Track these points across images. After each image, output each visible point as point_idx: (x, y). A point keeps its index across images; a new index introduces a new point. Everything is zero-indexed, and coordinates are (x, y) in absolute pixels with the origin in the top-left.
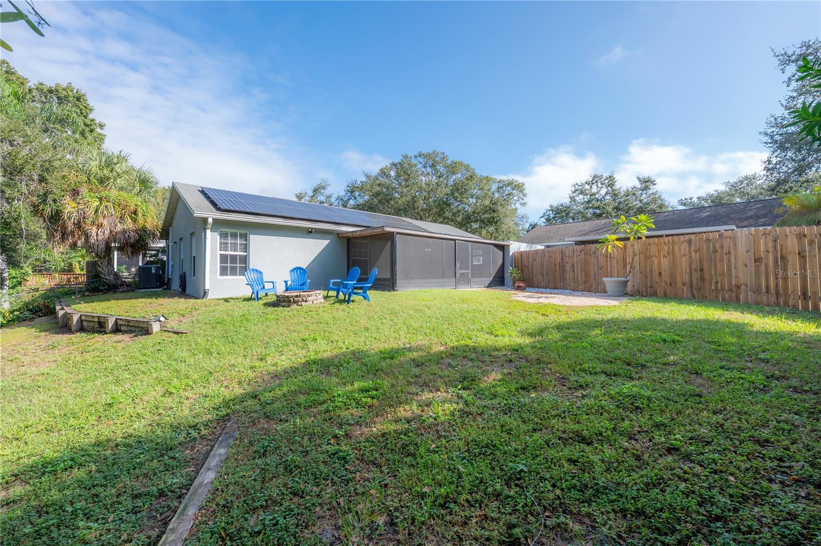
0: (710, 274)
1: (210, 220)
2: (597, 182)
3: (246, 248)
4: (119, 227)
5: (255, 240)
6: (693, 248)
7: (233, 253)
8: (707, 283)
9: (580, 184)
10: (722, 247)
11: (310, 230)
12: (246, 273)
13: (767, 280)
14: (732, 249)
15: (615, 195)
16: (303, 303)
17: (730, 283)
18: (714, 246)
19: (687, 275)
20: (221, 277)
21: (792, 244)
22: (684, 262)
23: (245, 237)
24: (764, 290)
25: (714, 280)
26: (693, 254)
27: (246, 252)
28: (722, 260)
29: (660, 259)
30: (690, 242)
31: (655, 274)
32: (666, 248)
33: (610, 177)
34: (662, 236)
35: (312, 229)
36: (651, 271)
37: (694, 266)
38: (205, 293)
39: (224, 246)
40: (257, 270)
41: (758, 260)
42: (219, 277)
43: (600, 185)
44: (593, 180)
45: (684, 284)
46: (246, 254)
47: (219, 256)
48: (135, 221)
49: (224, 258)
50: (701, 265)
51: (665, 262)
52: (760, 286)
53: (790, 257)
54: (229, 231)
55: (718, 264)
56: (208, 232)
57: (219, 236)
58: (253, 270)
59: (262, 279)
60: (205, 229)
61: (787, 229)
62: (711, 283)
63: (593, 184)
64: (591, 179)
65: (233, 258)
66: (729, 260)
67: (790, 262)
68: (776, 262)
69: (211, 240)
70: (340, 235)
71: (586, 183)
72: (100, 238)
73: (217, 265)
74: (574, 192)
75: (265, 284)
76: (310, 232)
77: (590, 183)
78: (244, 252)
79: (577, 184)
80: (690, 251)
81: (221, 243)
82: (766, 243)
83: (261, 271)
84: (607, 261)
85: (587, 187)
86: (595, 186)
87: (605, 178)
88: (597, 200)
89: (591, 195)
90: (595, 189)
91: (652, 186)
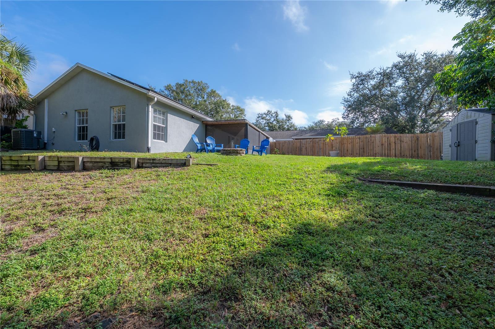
0: (367, 150)
1: (156, 99)
2: (269, 114)
5: (170, 118)
6: (361, 140)
8: (365, 153)
10: (371, 140)
13: (385, 151)
14: (374, 141)
15: (278, 122)
17: (373, 153)
18: (368, 140)
19: (358, 150)
21: (392, 139)
22: (357, 146)
24: (384, 154)
25: (368, 152)
26: (361, 143)
28: (371, 145)
29: (347, 144)
30: (360, 138)
31: (345, 150)
32: (350, 140)
33: (276, 112)
36: (344, 150)
37: (361, 147)
41: (382, 145)
43: (270, 116)
45: (357, 154)
46: (165, 126)
49: (154, 127)
50: (363, 146)
51: (350, 146)
52: (383, 153)
53: (392, 144)
54: (158, 109)
55: (370, 146)
61: (391, 135)
62: (366, 153)
64: (267, 112)
65: (159, 128)
66: (373, 145)
67: (392, 145)
68: (388, 144)
70: (204, 122)
71: (264, 114)
74: (258, 118)
76: (193, 118)
77: (267, 114)
79: (260, 114)
80: (359, 142)
82: (385, 139)
84: (324, 146)
85: (264, 116)
86: (268, 116)
87: (273, 112)
88: (271, 123)
89: (268, 120)
90: (268, 118)
91: (291, 120)
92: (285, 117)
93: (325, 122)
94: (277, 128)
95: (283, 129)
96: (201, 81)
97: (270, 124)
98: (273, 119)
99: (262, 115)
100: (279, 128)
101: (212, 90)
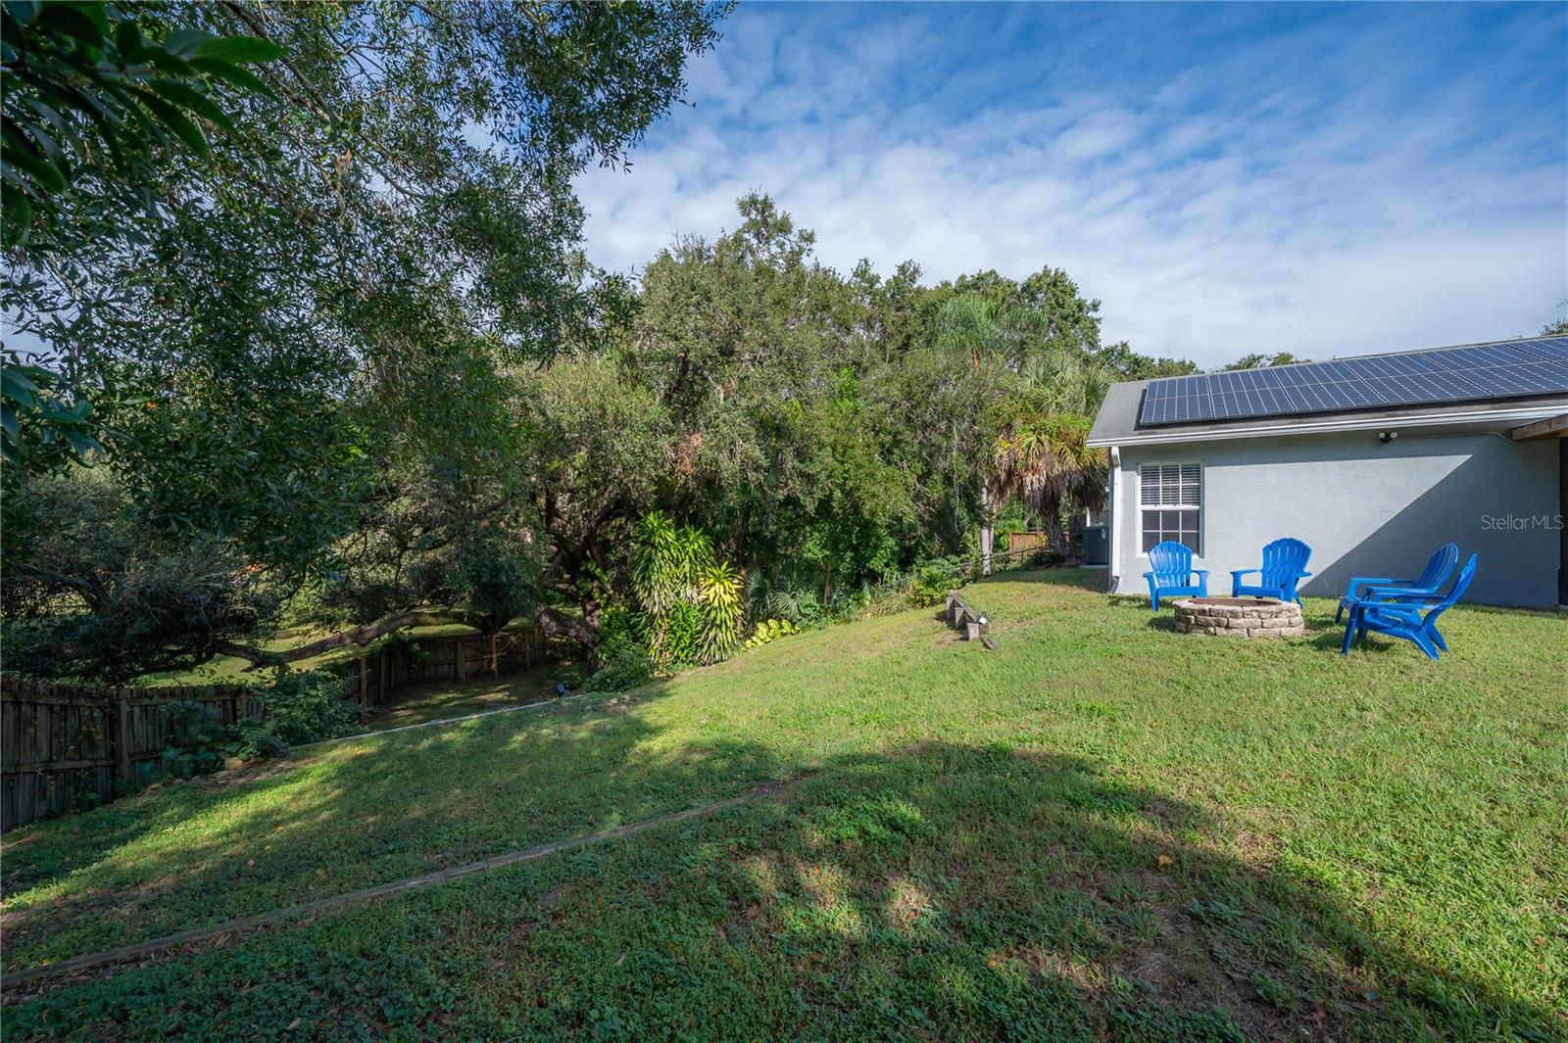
1: (1115, 451)
3: (1197, 495)
4: (1058, 469)
5: (1217, 479)
7: (1170, 507)
16: (1221, 631)
20: (1146, 554)
23: (1195, 473)
27: (1198, 503)
35: (1388, 432)
38: (1112, 581)
39: (1149, 495)
42: (1140, 554)
46: (1197, 507)
47: (1140, 515)
48: (1079, 456)
49: (1150, 519)
54: (1160, 464)
56: (1117, 473)
57: (1140, 477)
65: (1171, 518)
69: (1124, 486)
70: (1517, 435)
72: (1036, 485)
73: (1136, 532)
76: (1385, 441)
78: (1194, 504)
81: (1143, 489)
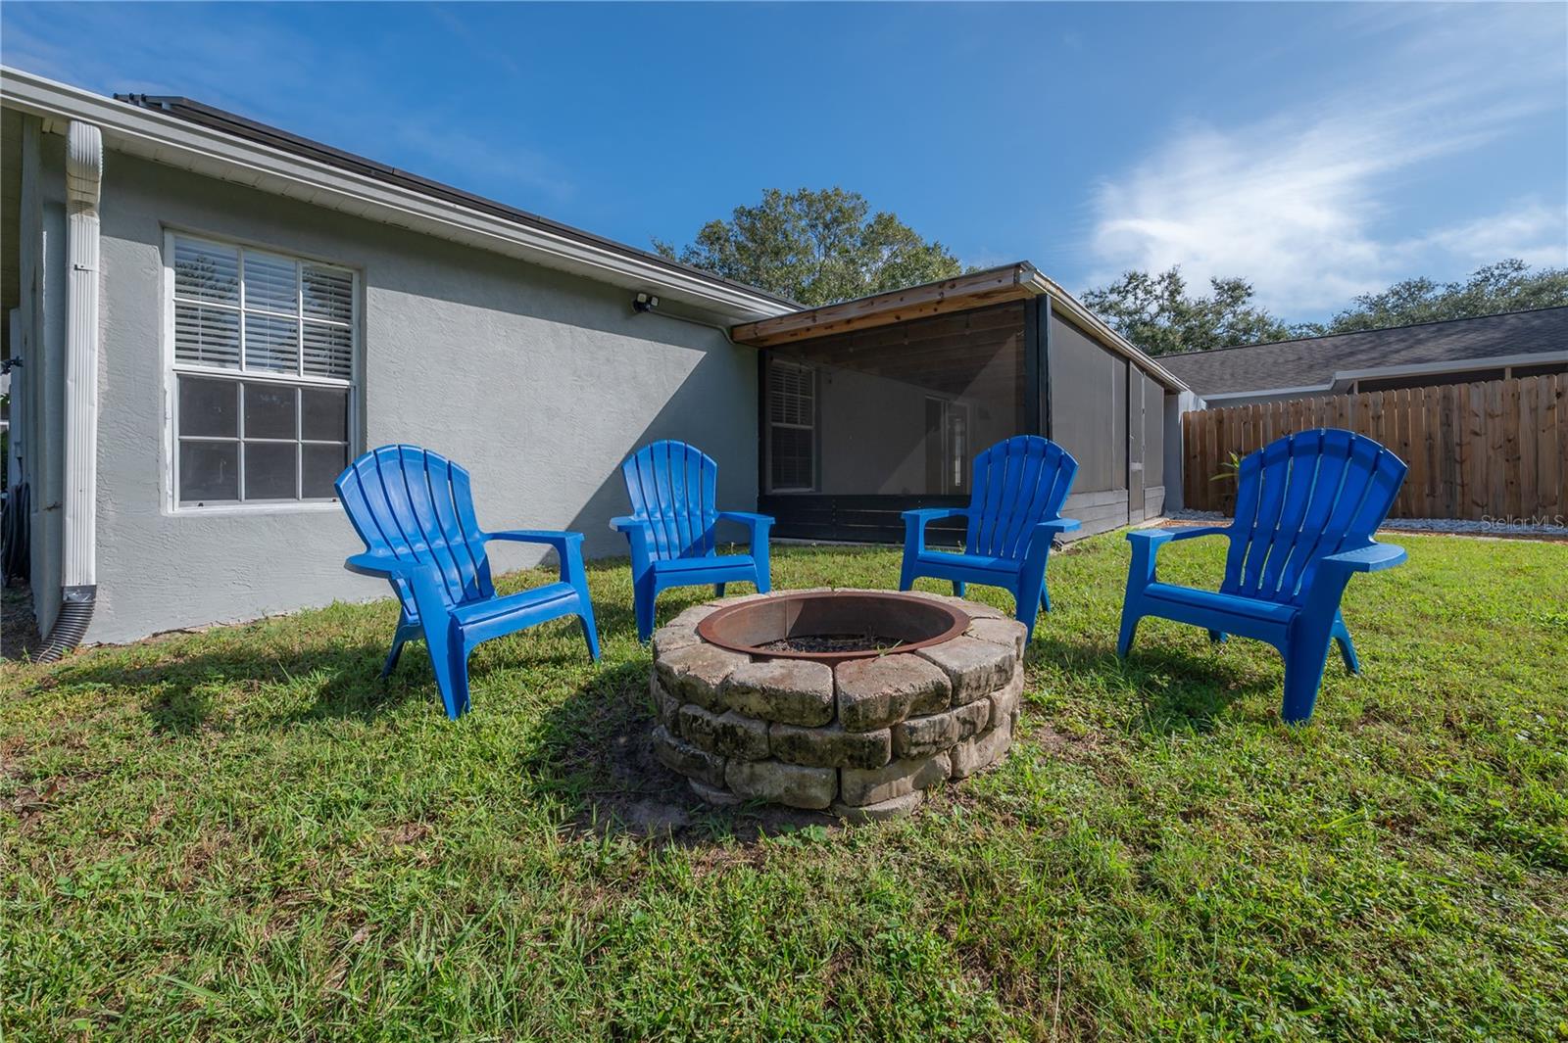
2: (1135, 288)
3: (343, 354)
5: (397, 318)
7: (269, 375)
9: (1097, 293)
11: (642, 298)
12: (347, 481)
15: (1180, 314)
20: (193, 509)
23: (337, 296)
27: (347, 375)
33: (1171, 276)
34: (1497, 374)
35: (651, 292)
38: (70, 612)
39: (204, 331)
40: (427, 460)
42: (173, 507)
43: (1141, 295)
44: (1129, 283)
46: (345, 380)
47: (171, 387)
49: (206, 402)
56: (87, 236)
57: (169, 275)
58: (402, 455)
59: (464, 518)
60: (61, 211)
63: (1127, 292)
64: (1124, 282)
65: (270, 402)
69: (108, 282)
70: (741, 334)
71: (1112, 291)
73: (157, 440)
75: (490, 548)
76: (640, 307)
77: (1123, 292)
78: (335, 371)
79: (1092, 293)
81: (184, 313)
83: (461, 462)
85: (1114, 297)
86: (1130, 298)
87: (1154, 277)
88: (1145, 324)
89: (1130, 314)
90: (1130, 302)
91: (1246, 299)
92: (1211, 295)
93: (1430, 287)
94: (1176, 339)
95: (1209, 344)
96: (836, 189)
97: (1140, 328)
98: (1153, 308)
99: (1102, 295)
100: (1185, 340)
101: (880, 216)
